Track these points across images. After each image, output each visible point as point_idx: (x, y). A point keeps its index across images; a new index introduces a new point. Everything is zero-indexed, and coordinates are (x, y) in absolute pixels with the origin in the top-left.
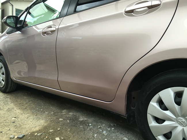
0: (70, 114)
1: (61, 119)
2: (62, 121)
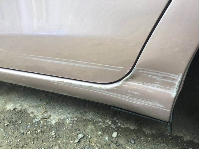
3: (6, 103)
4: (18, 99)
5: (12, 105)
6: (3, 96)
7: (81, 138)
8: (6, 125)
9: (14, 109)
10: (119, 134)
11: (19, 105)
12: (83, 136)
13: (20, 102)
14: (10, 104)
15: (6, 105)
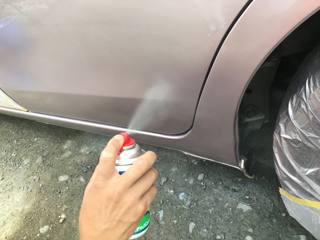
0: (82, 151)
1: (62, 178)
2: (66, 182)
3: (79, 146)
4: (91, 140)
5: (87, 148)
6: (75, 138)
7: (164, 182)
8: (85, 171)
9: (90, 153)
10: (206, 176)
11: (94, 147)
12: (166, 180)
13: (94, 143)
14: (84, 147)
15: (81, 148)
